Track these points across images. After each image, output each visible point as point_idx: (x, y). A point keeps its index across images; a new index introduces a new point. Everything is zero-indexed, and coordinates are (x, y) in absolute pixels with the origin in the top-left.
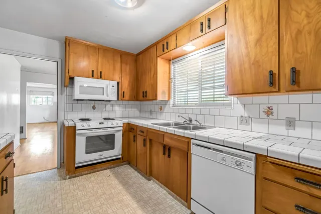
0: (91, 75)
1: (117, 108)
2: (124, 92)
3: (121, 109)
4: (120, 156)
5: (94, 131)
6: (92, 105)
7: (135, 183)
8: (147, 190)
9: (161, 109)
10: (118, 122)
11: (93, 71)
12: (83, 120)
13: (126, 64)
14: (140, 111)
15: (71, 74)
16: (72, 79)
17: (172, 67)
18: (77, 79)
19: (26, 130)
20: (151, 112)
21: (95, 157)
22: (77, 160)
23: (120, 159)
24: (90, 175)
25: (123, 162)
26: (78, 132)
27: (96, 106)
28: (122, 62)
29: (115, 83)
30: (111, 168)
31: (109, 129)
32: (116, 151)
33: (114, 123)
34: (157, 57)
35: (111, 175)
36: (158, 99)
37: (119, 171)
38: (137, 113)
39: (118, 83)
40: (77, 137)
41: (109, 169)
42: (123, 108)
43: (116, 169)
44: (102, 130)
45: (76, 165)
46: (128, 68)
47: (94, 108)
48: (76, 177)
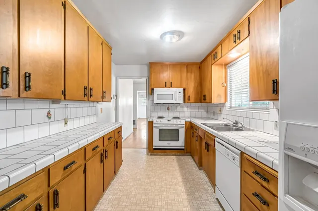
0: (164, 86)
1: (185, 109)
2: (189, 96)
3: (189, 110)
4: (184, 148)
5: (164, 125)
6: (167, 107)
7: (188, 168)
8: (195, 175)
9: (220, 111)
10: (182, 121)
11: (166, 82)
12: (159, 118)
13: (191, 73)
14: (207, 112)
15: (152, 87)
16: (153, 89)
17: (228, 71)
18: (155, 89)
19: (137, 122)
20: (214, 113)
21: (165, 144)
22: (154, 144)
23: (183, 149)
24: (162, 156)
25: (187, 153)
26: (154, 125)
27: (170, 107)
28: (187, 72)
29: (181, 90)
30: (177, 155)
31: (174, 125)
32: (180, 143)
33: (178, 121)
34: (211, 65)
35: (175, 159)
36: (213, 102)
37: (182, 158)
38: (204, 114)
39: (184, 90)
40: (154, 129)
41: (176, 155)
42: (191, 109)
43: (181, 157)
44: (169, 125)
45: (154, 147)
46: (193, 76)
47: (168, 109)
48: (154, 155)
